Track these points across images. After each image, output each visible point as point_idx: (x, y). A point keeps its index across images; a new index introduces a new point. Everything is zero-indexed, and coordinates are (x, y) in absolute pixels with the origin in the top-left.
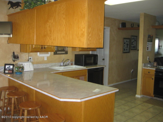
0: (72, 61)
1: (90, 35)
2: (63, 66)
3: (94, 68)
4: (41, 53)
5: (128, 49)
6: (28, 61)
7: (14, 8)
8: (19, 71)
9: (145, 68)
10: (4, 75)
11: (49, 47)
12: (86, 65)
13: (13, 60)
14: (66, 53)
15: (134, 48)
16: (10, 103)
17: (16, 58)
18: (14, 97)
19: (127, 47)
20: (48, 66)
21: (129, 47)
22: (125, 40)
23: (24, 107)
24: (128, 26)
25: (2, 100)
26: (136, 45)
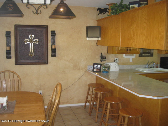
0: (157, 63)
2: (148, 68)
4: (127, 55)
6: (114, 62)
7: (102, 14)
8: (105, 70)
10: (93, 73)
11: (134, 49)
13: (101, 61)
14: (152, 55)
16: (96, 98)
17: (103, 59)
18: (100, 92)
20: (133, 67)
23: (108, 101)
25: (90, 94)
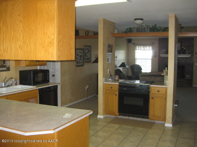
0: (16, 79)
1: (61, 44)
2: (5, 87)
3: (46, 88)
5: (82, 62)
9: (107, 83)
12: (35, 83)
14: (8, 69)
15: (88, 60)
19: (81, 60)
21: (82, 59)
22: (78, 51)
24: (81, 34)
26: (90, 57)
